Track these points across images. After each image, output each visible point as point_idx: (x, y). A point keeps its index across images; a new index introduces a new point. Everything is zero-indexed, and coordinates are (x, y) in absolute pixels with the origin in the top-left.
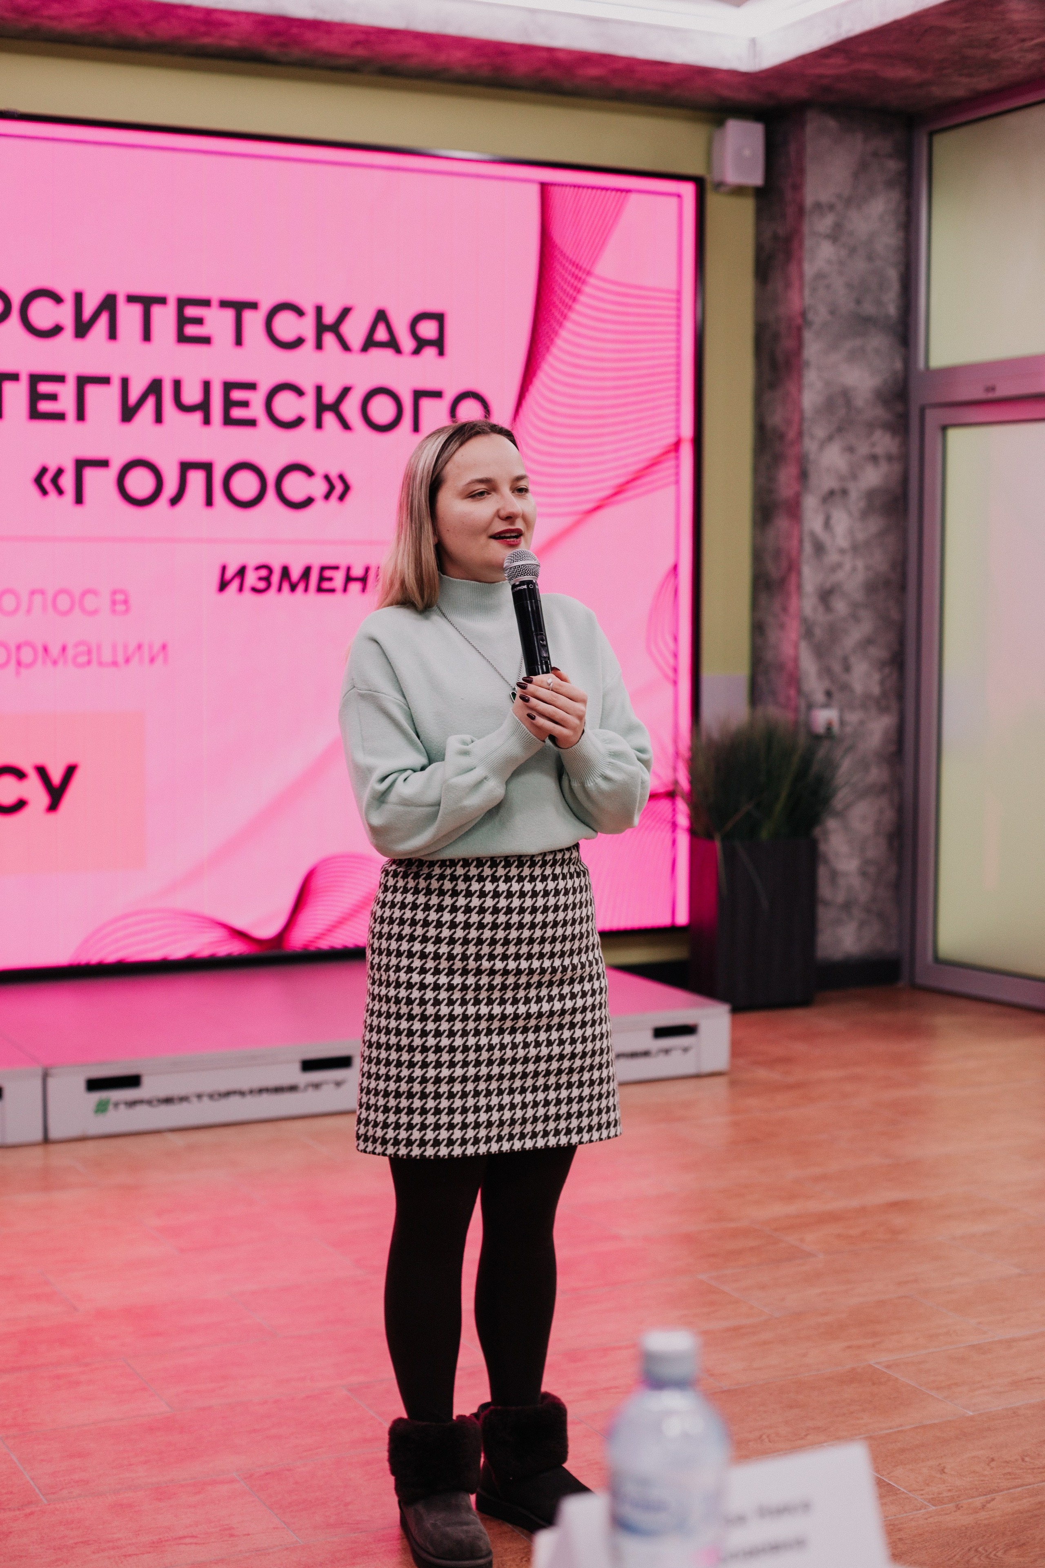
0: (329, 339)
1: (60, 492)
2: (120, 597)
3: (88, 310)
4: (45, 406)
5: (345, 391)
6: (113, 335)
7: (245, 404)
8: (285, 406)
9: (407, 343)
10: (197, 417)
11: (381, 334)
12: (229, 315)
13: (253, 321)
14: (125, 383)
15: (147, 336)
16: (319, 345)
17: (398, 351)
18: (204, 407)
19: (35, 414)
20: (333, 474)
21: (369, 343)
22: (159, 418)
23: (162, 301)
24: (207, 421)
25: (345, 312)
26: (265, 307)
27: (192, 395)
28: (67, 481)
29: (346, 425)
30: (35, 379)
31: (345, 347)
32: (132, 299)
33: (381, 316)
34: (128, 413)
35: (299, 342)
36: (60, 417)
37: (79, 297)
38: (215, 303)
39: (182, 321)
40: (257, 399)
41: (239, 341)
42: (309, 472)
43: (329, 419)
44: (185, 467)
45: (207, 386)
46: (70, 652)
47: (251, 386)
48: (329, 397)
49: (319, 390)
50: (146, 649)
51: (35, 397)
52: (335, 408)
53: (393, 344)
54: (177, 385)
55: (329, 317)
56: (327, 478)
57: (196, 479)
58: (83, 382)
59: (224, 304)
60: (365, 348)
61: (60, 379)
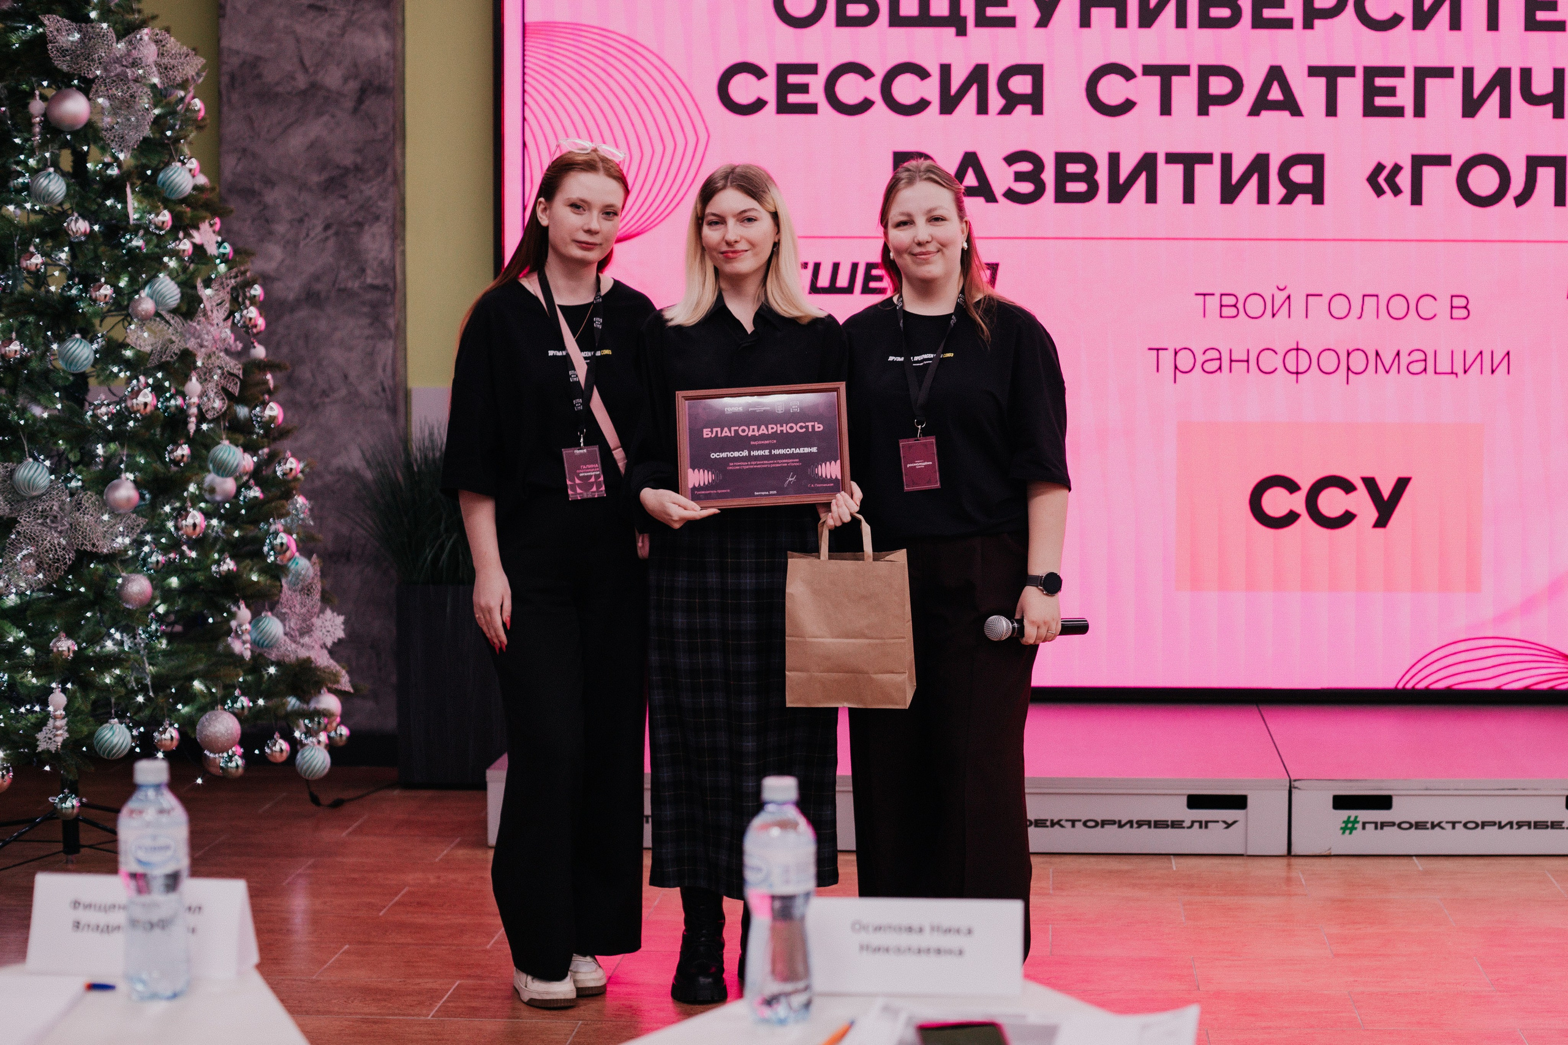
1: (1397, 191)
2: (1463, 302)
4: (1381, 101)
6: (1455, 24)
10: (1548, 109)
14: (1468, 74)
15: (1493, 24)
18: (1556, 98)
19: (1370, 110)
22: (1505, 112)
24: (1558, 113)
27: (1542, 85)
28: (1404, 180)
30: (1371, 72)
34: (1471, 107)
36: (1398, 112)
44: (1534, 163)
46: (1404, 360)
50: (1487, 357)
51: (1370, 92)
54: (1526, 74)
57: (1546, 177)
58: (1423, 74)
61: (1399, 72)
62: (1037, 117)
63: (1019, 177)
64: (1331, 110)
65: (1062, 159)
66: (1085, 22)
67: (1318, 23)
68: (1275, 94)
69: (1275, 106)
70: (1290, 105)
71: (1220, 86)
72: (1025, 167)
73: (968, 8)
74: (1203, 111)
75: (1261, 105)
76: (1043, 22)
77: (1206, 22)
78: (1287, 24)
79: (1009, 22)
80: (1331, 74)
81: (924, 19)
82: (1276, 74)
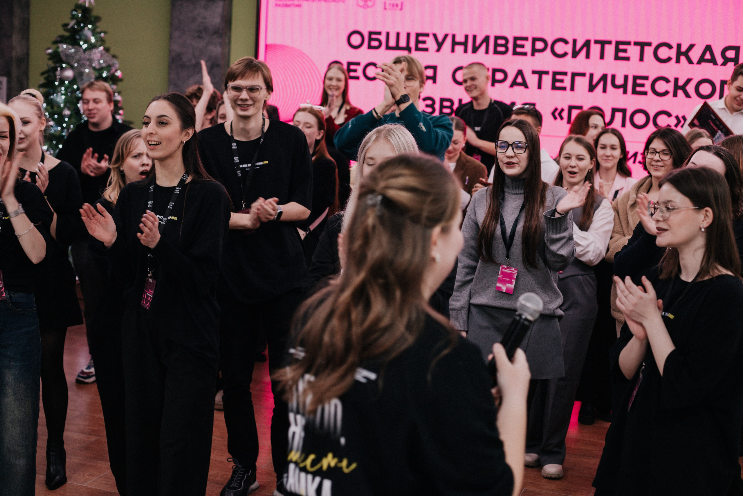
0: (683, 59)
1: (562, 118)
3: (579, 45)
4: (558, 84)
5: (689, 81)
6: (588, 56)
7: (643, 85)
8: (661, 87)
9: (720, 60)
10: (621, 90)
11: (708, 56)
12: (638, 48)
13: (649, 51)
14: (591, 75)
15: (602, 57)
16: (678, 61)
17: (715, 63)
18: (624, 87)
19: (554, 88)
20: (680, 116)
21: (702, 60)
22: (605, 90)
23: (610, 42)
24: (625, 92)
25: (691, 46)
26: (654, 45)
27: (619, 81)
28: (565, 114)
29: (687, 95)
30: (555, 74)
31: (690, 62)
32: (596, 42)
33: (708, 48)
34: (592, 88)
35: (669, 59)
36: (564, 89)
37: (575, 41)
38: (632, 43)
39: (617, 50)
40: (648, 84)
41: (641, 59)
42: (669, 115)
43: (680, 93)
44: (614, 111)
45: (626, 77)
47: (646, 78)
48: (681, 83)
49: (676, 80)
51: (554, 81)
52: (683, 89)
53: (713, 61)
54: (613, 77)
55: (684, 49)
56: (677, 117)
57: (619, 116)
58: (574, 75)
59: (636, 44)
60: (699, 63)
61: (565, 74)
62: (434, 85)
63: (427, 106)
64: (540, 87)
65: (442, 100)
66: (453, 51)
67: (537, 54)
68: (519, 80)
69: (519, 84)
70: (525, 85)
71: (499, 76)
72: (429, 102)
73: (412, 44)
74: (493, 85)
75: (514, 84)
76: (438, 50)
77: (496, 52)
78: (525, 54)
79: (426, 50)
80: (540, 74)
81: (397, 48)
82: (520, 73)
